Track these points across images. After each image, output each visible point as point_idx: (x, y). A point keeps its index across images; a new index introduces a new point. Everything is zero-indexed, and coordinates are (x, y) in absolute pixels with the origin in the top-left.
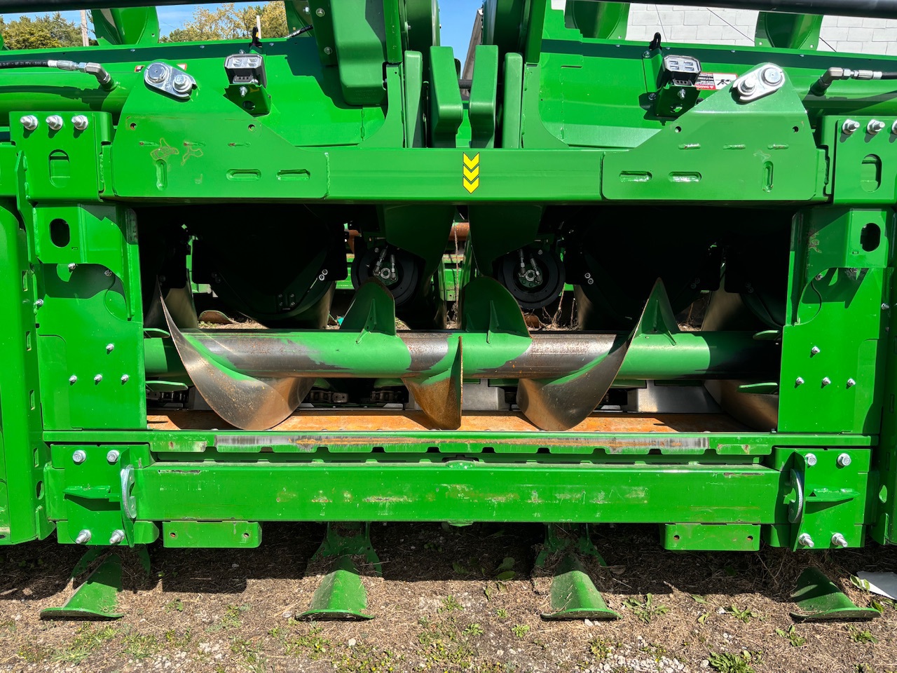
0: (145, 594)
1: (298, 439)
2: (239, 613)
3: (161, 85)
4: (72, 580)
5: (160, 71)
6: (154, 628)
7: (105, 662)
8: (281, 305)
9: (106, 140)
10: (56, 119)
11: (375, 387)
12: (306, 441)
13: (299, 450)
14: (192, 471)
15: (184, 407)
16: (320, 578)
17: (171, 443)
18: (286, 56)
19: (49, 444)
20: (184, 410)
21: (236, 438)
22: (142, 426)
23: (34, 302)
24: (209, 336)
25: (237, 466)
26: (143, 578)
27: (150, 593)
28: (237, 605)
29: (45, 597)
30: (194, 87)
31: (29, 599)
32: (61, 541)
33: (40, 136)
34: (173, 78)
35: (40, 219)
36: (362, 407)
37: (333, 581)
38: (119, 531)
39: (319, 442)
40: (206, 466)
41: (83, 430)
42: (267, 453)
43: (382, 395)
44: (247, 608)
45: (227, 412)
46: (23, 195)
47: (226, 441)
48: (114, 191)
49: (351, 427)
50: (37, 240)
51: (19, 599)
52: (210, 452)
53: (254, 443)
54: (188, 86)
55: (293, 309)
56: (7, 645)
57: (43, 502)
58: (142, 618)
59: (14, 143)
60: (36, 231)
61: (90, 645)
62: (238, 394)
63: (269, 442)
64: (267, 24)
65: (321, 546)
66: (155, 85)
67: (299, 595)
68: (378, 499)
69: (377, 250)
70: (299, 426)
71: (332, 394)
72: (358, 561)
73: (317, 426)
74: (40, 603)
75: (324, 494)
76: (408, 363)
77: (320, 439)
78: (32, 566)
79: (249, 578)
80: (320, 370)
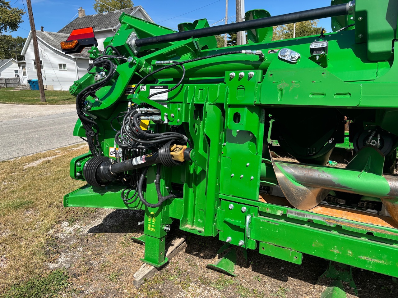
0: (245, 269)
1: (327, 219)
2: (285, 292)
3: (285, 58)
4: (218, 255)
5: (285, 52)
6: (248, 286)
7: (229, 293)
8: (309, 152)
9: (260, 81)
10: (242, 73)
11: (361, 200)
12: (330, 221)
13: (326, 224)
14: (275, 223)
15: (267, 193)
16: (325, 288)
17: (268, 209)
18: (337, 40)
19: (220, 199)
20: (268, 194)
21: (297, 213)
22: (256, 199)
23: (222, 143)
24: (285, 164)
25: (295, 225)
26: (244, 262)
27: (247, 269)
28: (284, 287)
29: (208, 259)
30: (299, 57)
31: (202, 258)
32: (220, 239)
33: (235, 80)
34: (290, 54)
35: (230, 112)
36: (353, 208)
37: (332, 291)
38: (242, 241)
39: (337, 223)
40: (281, 222)
41: (234, 196)
42: (310, 222)
43: (365, 204)
44: (289, 290)
45: (291, 199)
46: (226, 103)
47: (292, 213)
48: (260, 101)
49: (349, 218)
50: (228, 120)
51: (199, 257)
52: (284, 216)
53: (305, 216)
54: (297, 57)
55: (314, 155)
56: (195, 274)
57: (216, 222)
58: (244, 279)
59: (225, 83)
60: (228, 117)
61: (224, 284)
62: (296, 192)
63: (312, 217)
64: (298, 27)
65: (326, 272)
66: (282, 58)
67: (313, 292)
68: (367, 258)
69: (370, 131)
70: (322, 211)
71: (337, 199)
72: (345, 285)
73: (331, 214)
74: (206, 260)
75: (337, 249)
76: (388, 191)
77: (338, 221)
78: (203, 244)
79: (289, 276)
80: (337, 187)
